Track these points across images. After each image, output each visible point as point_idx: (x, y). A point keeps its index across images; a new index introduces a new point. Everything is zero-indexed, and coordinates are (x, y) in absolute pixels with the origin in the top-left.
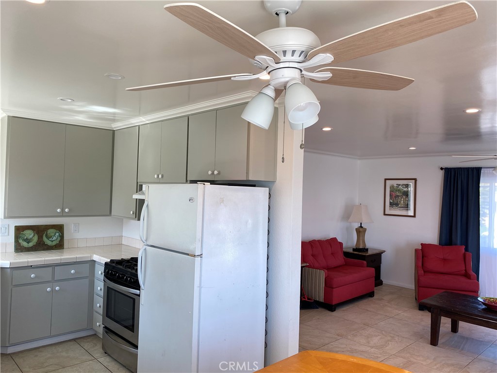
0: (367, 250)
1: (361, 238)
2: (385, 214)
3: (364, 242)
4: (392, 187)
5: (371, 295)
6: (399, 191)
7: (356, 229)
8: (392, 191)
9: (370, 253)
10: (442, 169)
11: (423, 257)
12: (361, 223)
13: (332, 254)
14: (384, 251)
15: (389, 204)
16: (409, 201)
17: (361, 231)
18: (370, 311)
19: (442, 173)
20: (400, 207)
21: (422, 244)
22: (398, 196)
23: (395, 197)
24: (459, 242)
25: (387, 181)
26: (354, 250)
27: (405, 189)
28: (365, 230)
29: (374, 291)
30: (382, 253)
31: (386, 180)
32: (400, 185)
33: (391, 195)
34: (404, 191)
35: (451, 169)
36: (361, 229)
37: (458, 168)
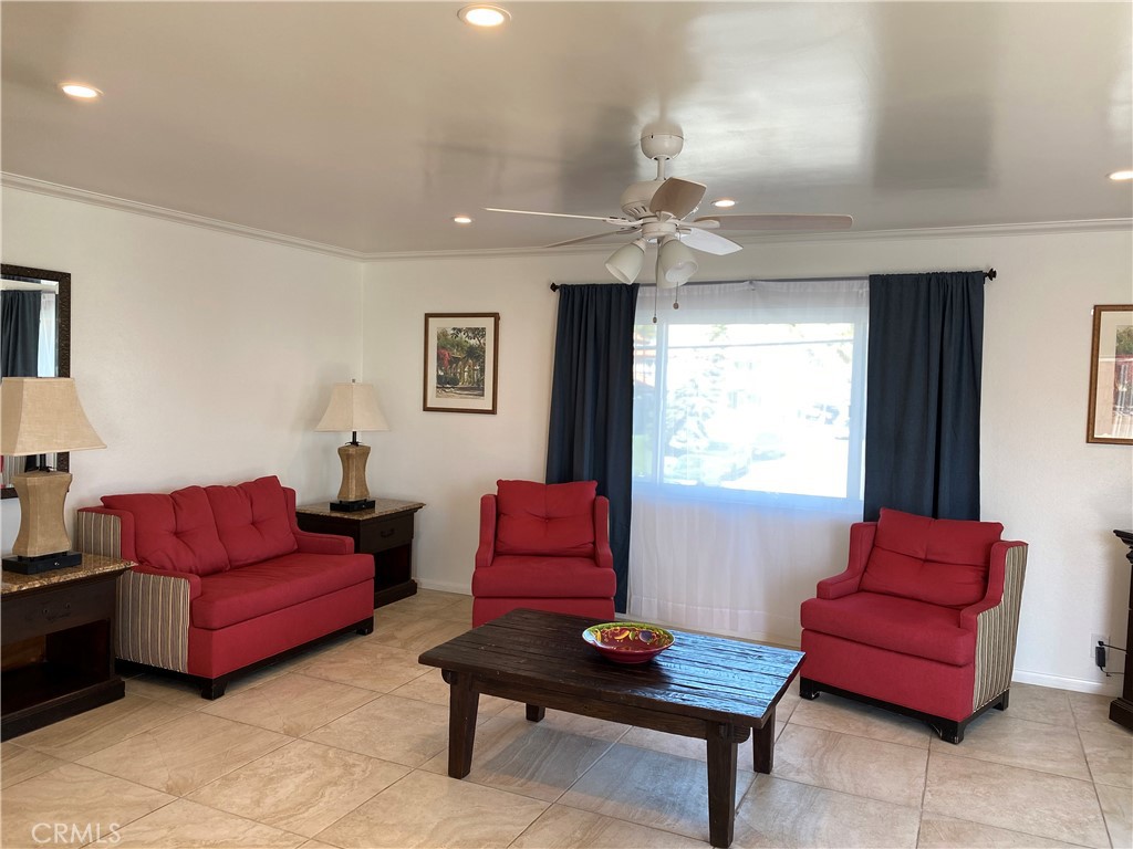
0: (371, 505)
1: (353, 474)
2: (426, 409)
3: (362, 483)
4: (442, 336)
5: (364, 627)
6: (459, 345)
7: (340, 451)
8: (443, 348)
9: (379, 511)
10: (554, 287)
11: (498, 515)
12: (354, 433)
13: (253, 524)
14: (421, 506)
15: (435, 381)
16: (482, 370)
17: (354, 455)
18: (333, 682)
19: (555, 297)
20: (461, 389)
21: (500, 483)
22: (457, 360)
23: (450, 363)
24: (586, 472)
25: (430, 319)
26: (334, 507)
27: (473, 342)
28: (366, 451)
29: (372, 618)
30: (416, 510)
31: (428, 316)
32: (460, 330)
33: (440, 358)
34: (471, 347)
35: (573, 287)
36: (352, 450)
37: (588, 286)
